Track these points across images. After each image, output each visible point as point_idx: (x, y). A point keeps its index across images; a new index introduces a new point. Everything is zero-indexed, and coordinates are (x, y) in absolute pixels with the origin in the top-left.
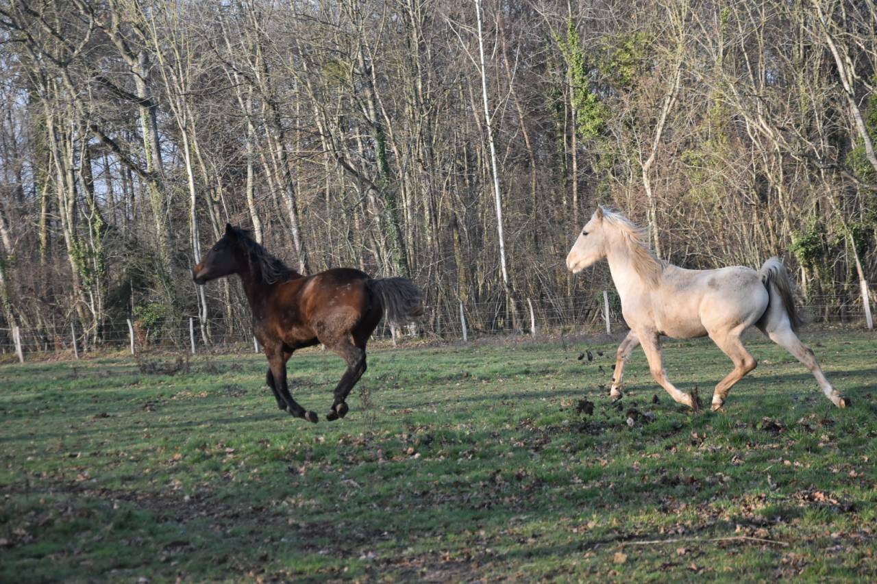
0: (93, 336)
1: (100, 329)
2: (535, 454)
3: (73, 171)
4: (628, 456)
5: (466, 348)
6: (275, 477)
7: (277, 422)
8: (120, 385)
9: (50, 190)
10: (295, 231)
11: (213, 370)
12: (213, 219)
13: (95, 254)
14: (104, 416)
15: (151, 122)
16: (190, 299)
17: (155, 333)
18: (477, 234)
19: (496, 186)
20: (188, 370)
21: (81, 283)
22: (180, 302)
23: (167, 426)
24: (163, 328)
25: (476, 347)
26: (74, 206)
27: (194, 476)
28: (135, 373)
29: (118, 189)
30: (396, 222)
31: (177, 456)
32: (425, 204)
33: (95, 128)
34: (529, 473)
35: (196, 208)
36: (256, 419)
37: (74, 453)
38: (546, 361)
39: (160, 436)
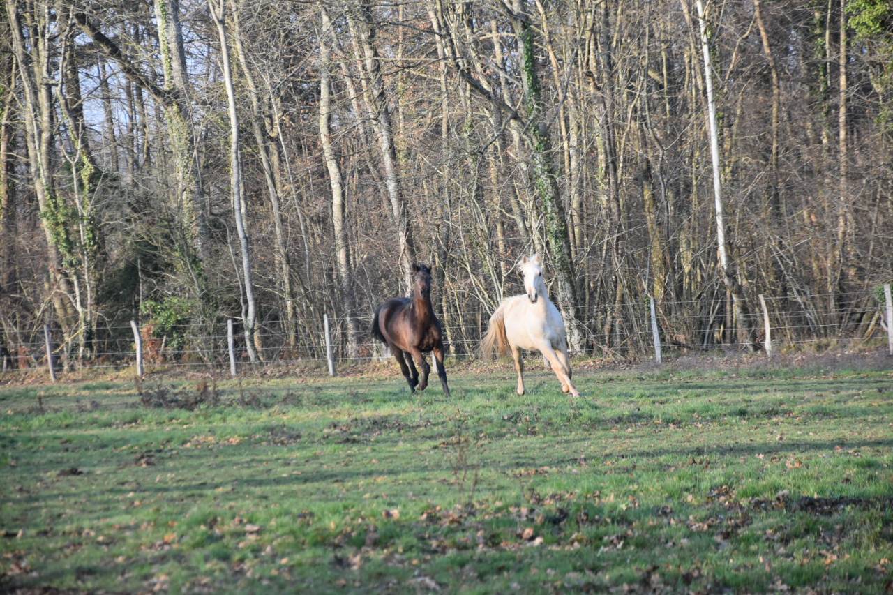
0: (78, 346)
1: (89, 335)
2: (724, 543)
3: (49, 87)
4: (873, 550)
5: (657, 372)
6: (312, 571)
7: (336, 485)
8: (108, 425)
9: (12, 116)
10: (391, 186)
11: (255, 402)
12: (265, 165)
13: (82, 218)
14: (74, 472)
15: (170, 10)
16: (230, 289)
17: (175, 343)
18: (682, 190)
19: (712, 115)
20: (216, 401)
21: (60, 263)
22: (212, 294)
23: (166, 490)
24: (187, 336)
25: (674, 371)
26: (51, 141)
27: (189, 568)
28: (134, 405)
29: (122, 117)
30: (551, 171)
31: (169, 537)
32: (599, 142)
33: (82, 18)
34: (705, 572)
35: (240, 148)
36: (306, 481)
37: (14, 531)
38: (779, 396)
39: (149, 505)
